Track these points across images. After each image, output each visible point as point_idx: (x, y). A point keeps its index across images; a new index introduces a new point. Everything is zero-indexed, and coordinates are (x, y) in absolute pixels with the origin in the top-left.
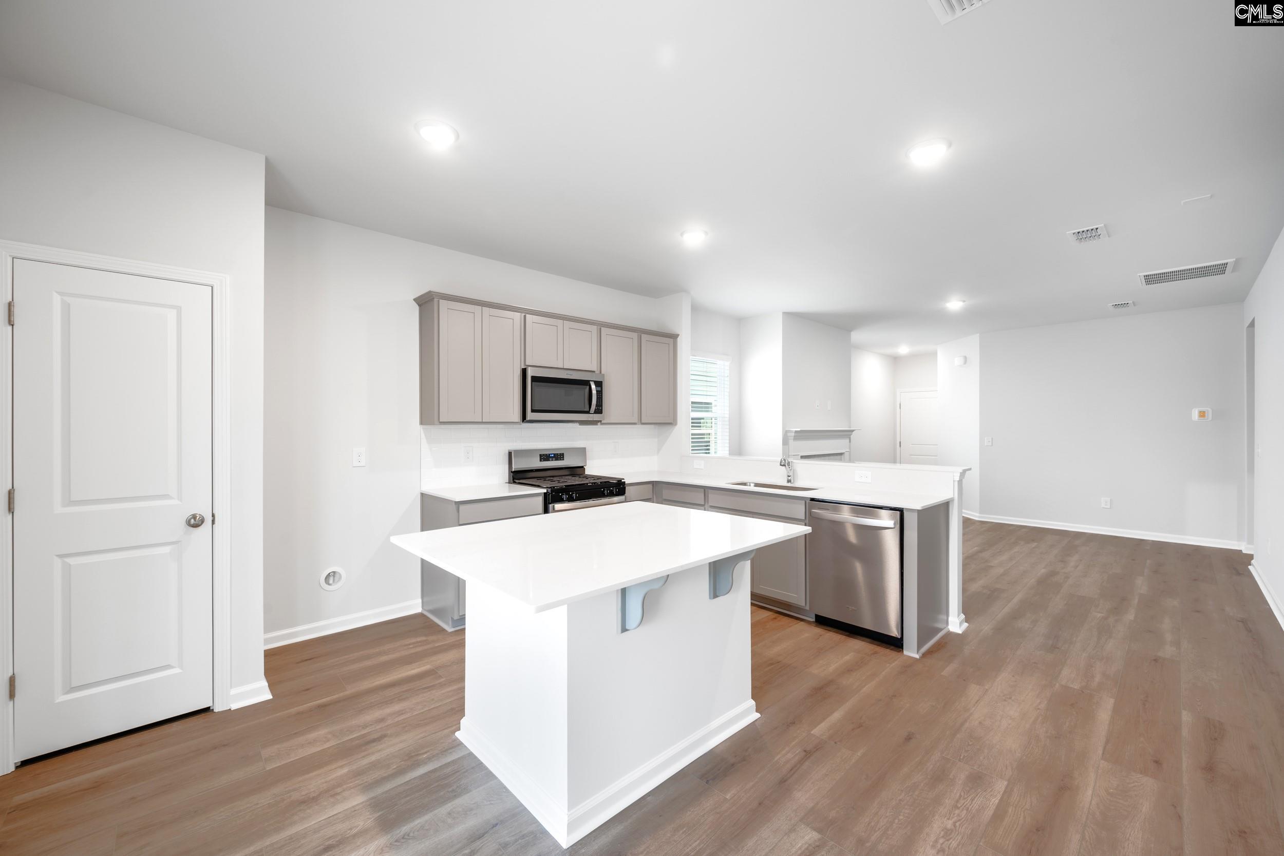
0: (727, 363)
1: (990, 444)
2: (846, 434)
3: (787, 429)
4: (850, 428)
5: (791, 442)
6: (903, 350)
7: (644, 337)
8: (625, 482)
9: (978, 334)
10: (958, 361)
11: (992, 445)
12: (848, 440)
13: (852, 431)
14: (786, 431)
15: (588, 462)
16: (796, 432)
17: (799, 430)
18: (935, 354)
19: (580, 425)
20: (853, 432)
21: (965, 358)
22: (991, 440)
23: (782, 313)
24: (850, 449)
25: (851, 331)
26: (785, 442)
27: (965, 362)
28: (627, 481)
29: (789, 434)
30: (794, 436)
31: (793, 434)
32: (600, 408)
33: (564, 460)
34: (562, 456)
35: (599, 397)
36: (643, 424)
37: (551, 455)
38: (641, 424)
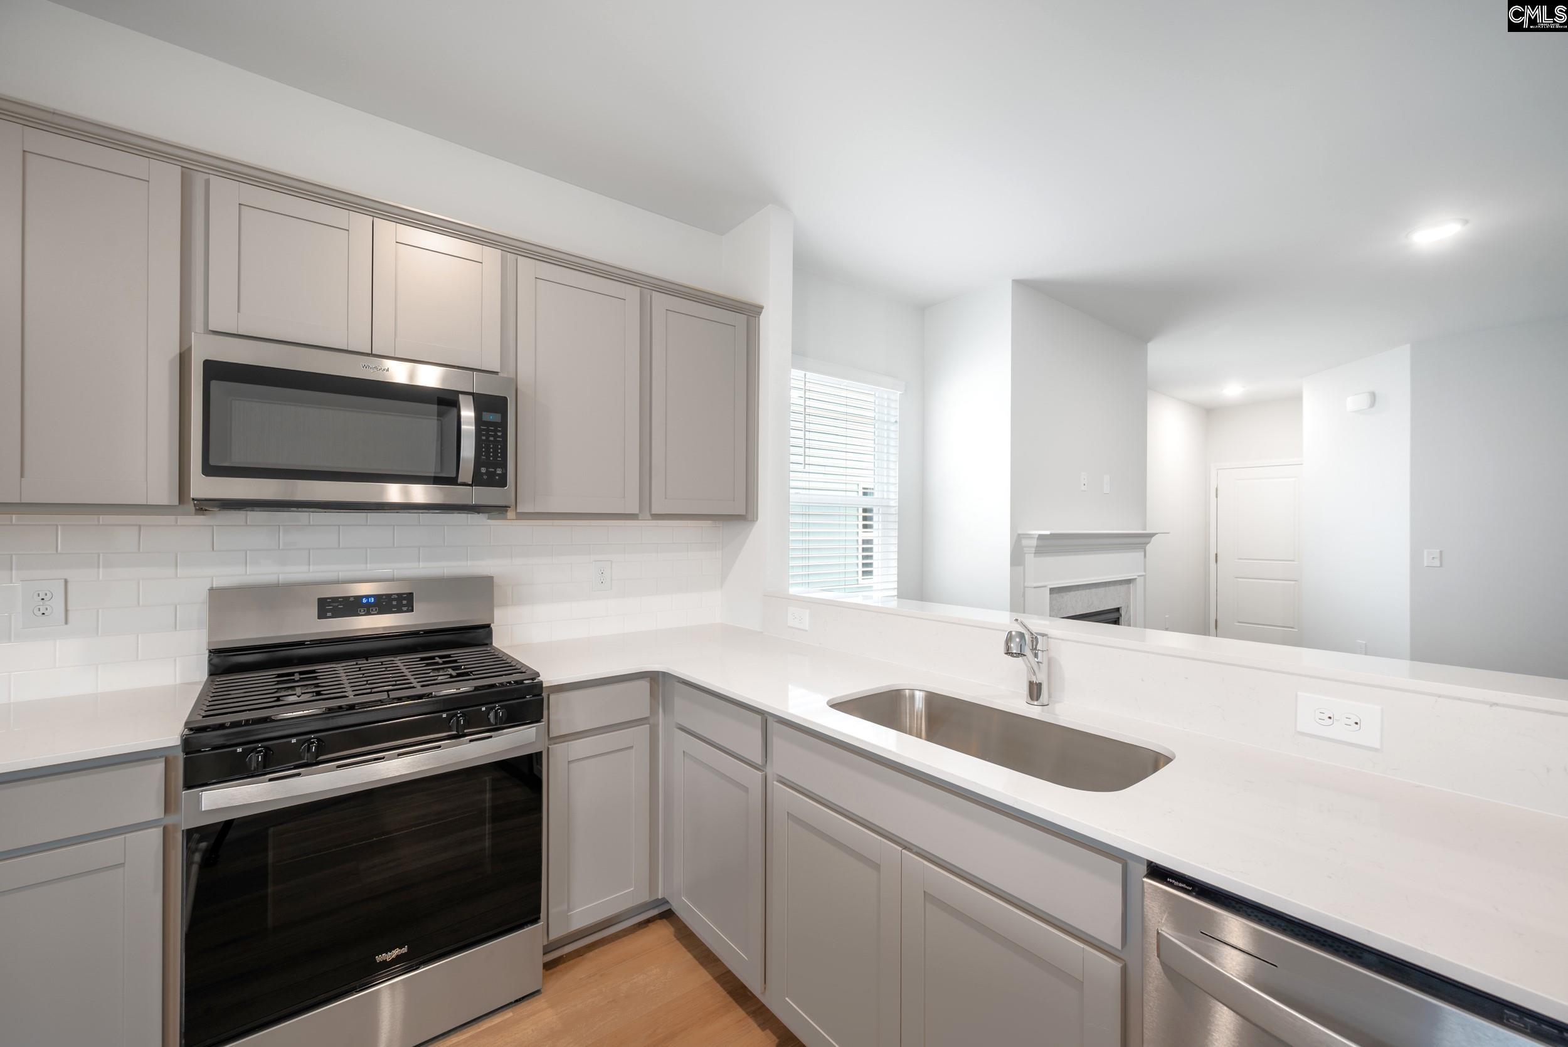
0: (897, 395)
1: (1437, 563)
2: (1138, 541)
3: (1020, 532)
4: (1146, 530)
5: (1030, 559)
6: (1233, 390)
7: (660, 301)
8: (541, 683)
9: (1408, 346)
10: (1354, 402)
11: (1441, 566)
12: (1143, 553)
13: (1152, 535)
14: (1019, 535)
15: (498, 613)
16: (1041, 537)
17: (1048, 532)
18: (1296, 399)
19: (489, 518)
20: (1154, 538)
21: (1373, 396)
22: (1437, 555)
23: (1011, 281)
24: (1145, 571)
25: (1148, 342)
26: (1017, 558)
27: (1373, 404)
28: (549, 677)
29: (1025, 542)
30: (1037, 546)
31: (1034, 542)
32: (499, 471)
33: (412, 611)
34: (405, 602)
35: (492, 439)
36: (657, 517)
37: (364, 601)
38: (650, 518)
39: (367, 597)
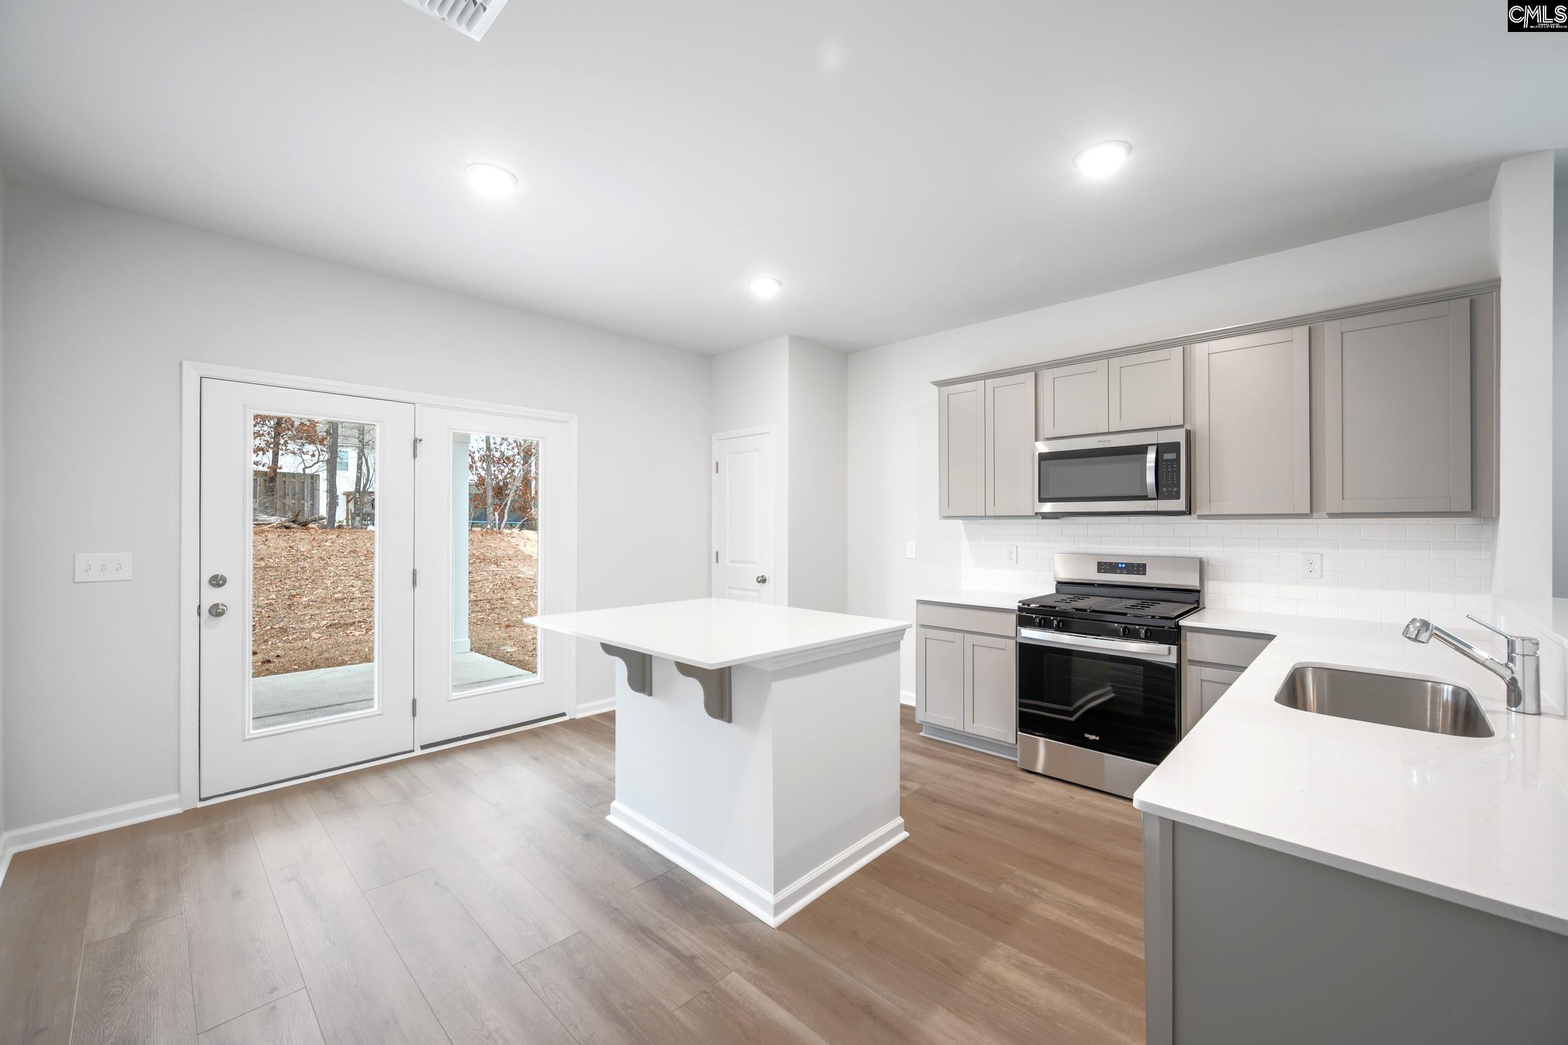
32: (1175, 489)
33: (1145, 574)
34: (1141, 569)
35: (1170, 469)
36: (1332, 515)
37: (1120, 566)
38: (1327, 517)
39: (1122, 564)
